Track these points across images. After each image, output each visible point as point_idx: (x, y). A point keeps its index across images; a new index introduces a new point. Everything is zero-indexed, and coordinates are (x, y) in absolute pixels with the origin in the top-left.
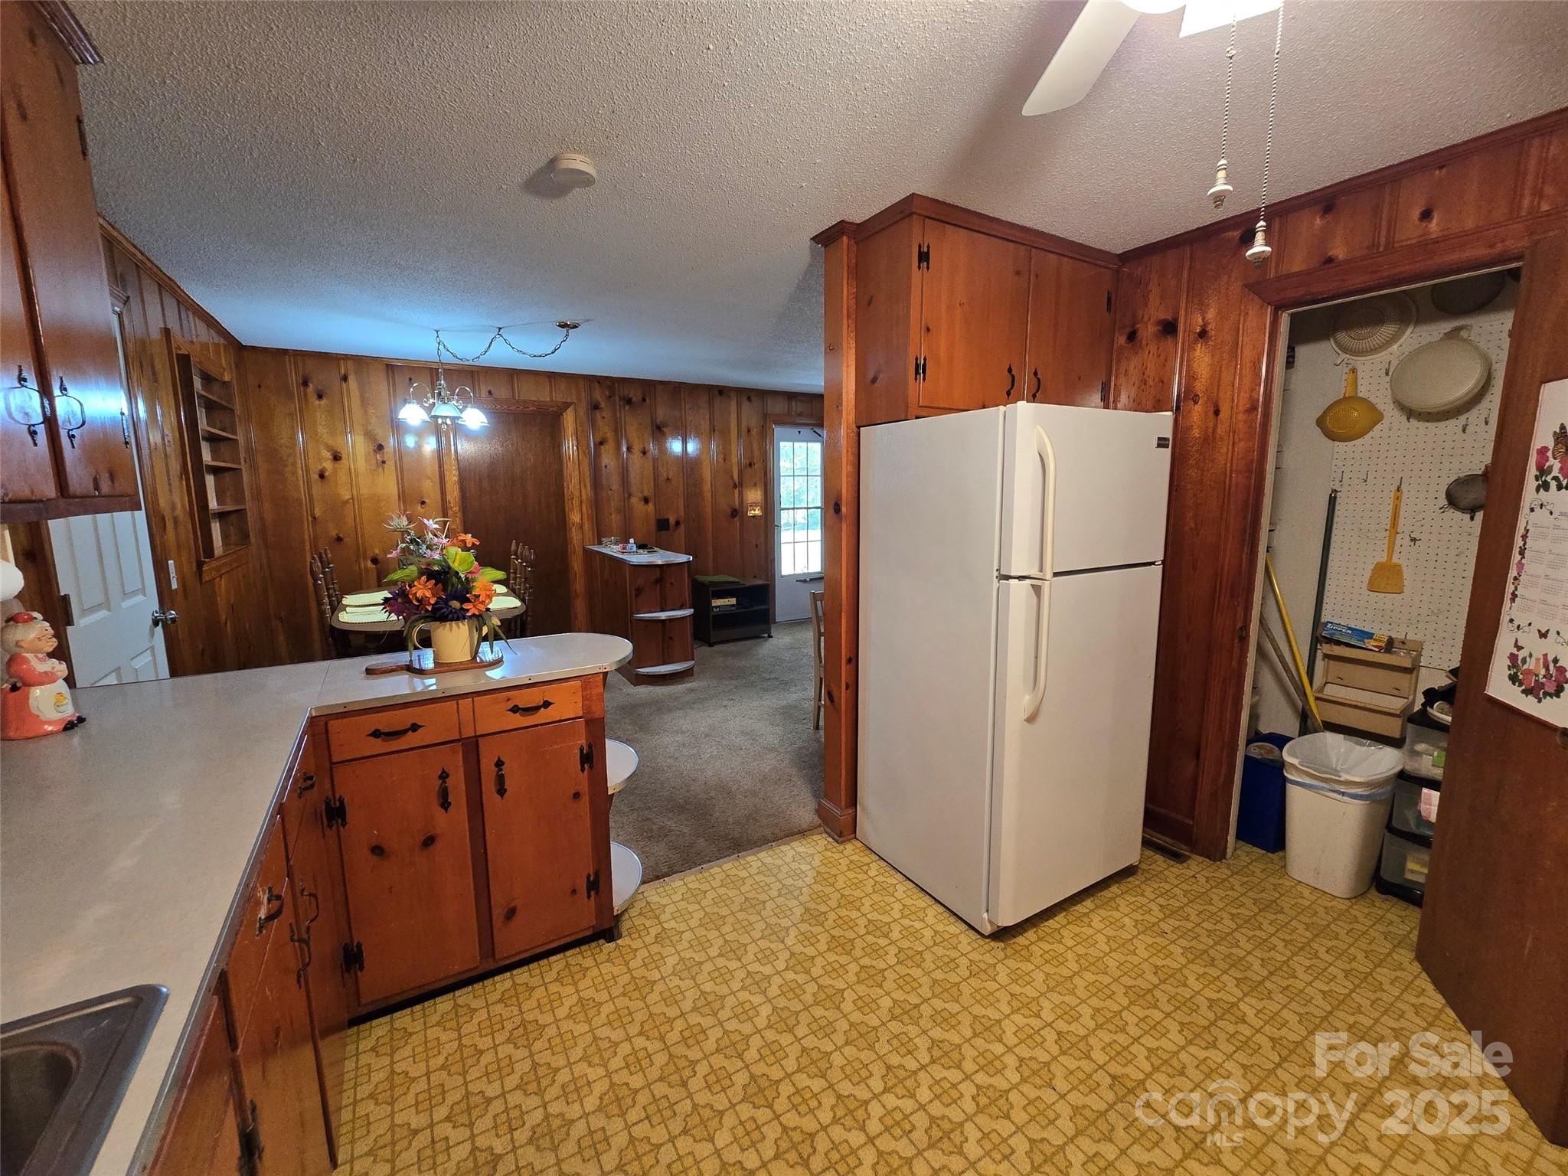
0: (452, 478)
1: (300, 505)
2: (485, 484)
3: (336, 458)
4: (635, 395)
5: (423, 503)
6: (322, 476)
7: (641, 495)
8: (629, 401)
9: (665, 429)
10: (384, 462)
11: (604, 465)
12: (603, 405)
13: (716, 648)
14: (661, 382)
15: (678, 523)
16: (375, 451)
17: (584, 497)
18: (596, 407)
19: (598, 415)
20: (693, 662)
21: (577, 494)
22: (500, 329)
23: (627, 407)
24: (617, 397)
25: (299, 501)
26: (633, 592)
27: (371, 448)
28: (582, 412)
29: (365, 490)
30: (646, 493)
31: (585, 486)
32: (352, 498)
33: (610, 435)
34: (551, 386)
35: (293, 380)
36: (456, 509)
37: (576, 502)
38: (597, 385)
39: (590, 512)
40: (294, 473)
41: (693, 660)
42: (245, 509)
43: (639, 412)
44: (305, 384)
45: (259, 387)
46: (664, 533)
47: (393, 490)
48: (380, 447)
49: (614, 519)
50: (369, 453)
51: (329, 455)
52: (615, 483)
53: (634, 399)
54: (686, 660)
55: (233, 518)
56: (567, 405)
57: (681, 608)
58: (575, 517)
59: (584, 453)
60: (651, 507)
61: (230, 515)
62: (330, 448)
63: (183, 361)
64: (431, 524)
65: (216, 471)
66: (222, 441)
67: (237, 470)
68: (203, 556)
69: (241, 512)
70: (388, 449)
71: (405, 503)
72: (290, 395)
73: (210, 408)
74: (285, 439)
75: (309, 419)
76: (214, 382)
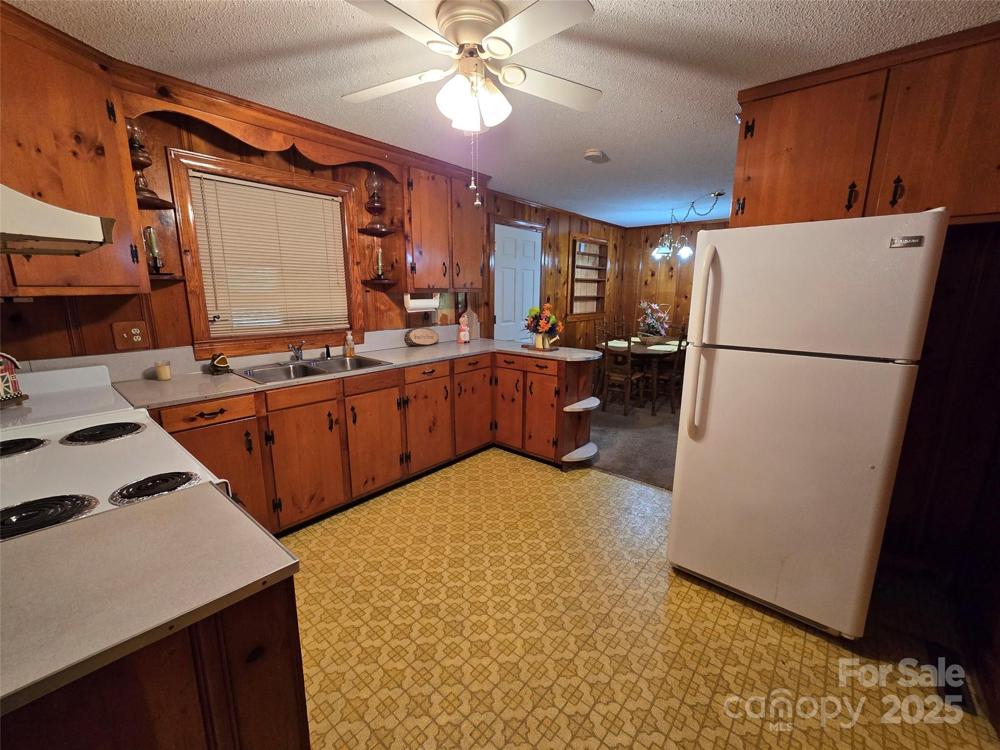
1: (636, 296)
3: (653, 275)
5: (686, 297)
6: (646, 283)
10: (672, 276)
16: (669, 271)
22: (693, 203)
25: (636, 294)
27: (667, 270)
29: (661, 291)
32: (656, 294)
35: (643, 239)
40: (636, 282)
44: (647, 241)
45: (631, 245)
47: (674, 290)
48: (672, 269)
50: (667, 272)
51: (650, 273)
55: (600, 300)
61: (599, 299)
62: (651, 270)
63: (575, 242)
64: (655, 306)
65: (598, 282)
66: (601, 270)
67: (605, 281)
68: (568, 312)
69: (603, 298)
70: (675, 269)
71: (678, 297)
72: (640, 247)
73: (600, 257)
74: (635, 267)
75: (645, 257)
76: (603, 247)
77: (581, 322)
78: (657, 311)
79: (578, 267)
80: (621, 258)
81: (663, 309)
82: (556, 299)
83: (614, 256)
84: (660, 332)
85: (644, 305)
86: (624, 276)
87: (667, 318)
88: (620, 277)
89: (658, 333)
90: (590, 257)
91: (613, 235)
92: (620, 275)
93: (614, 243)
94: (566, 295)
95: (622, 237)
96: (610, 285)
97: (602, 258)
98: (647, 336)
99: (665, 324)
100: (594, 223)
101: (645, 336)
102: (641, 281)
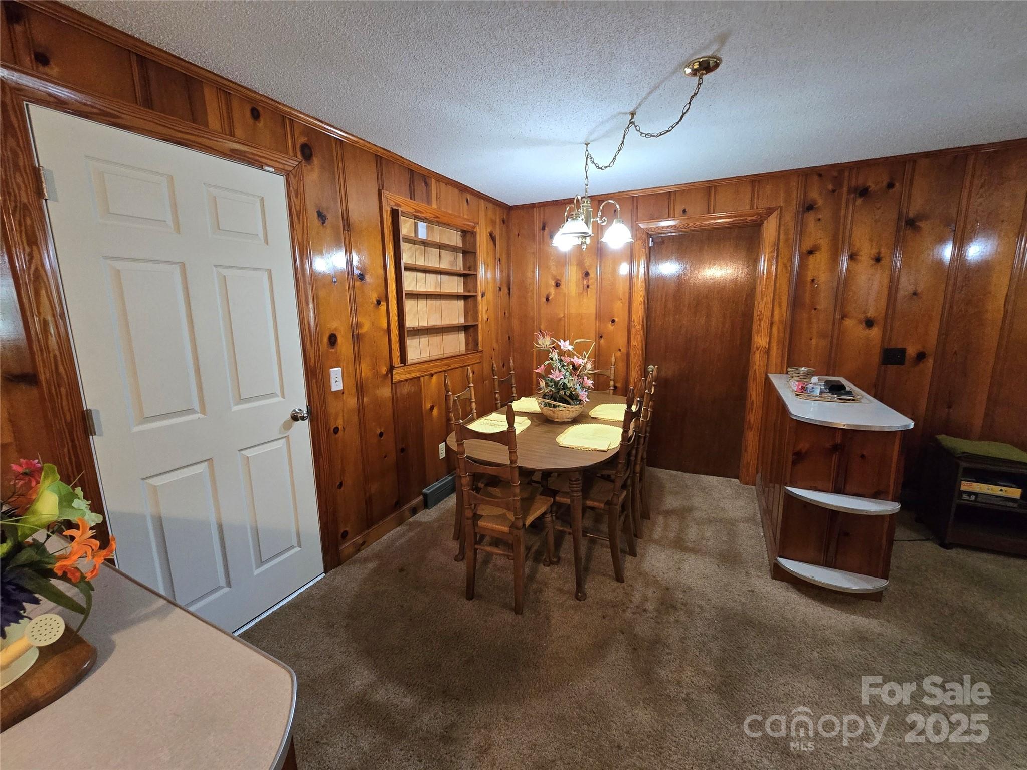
0: (639, 297)
1: (534, 321)
2: (671, 305)
3: (557, 285)
4: (874, 182)
5: (613, 321)
6: (547, 300)
7: (862, 317)
8: (864, 192)
9: (921, 224)
10: (588, 287)
11: (809, 278)
12: (820, 202)
13: (953, 553)
14: (927, 155)
15: (921, 356)
16: (583, 278)
17: (777, 318)
18: (810, 207)
19: (811, 217)
20: (883, 583)
21: (767, 314)
22: (633, 114)
23: (859, 201)
24: (845, 189)
25: (533, 319)
26: (791, 458)
27: (580, 275)
28: (789, 217)
29: (573, 311)
30: (871, 314)
31: (780, 306)
32: (564, 317)
33: (824, 243)
34: (753, 192)
35: (537, 225)
36: (639, 327)
37: (765, 324)
38: (816, 178)
39: (782, 335)
40: (532, 298)
41: (885, 576)
42: (477, 325)
43: (878, 205)
44: (543, 229)
45: (518, 235)
46: (892, 369)
47: (593, 310)
48: (587, 274)
49: (816, 344)
50: (579, 280)
51: (553, 283)
52: (824, 302)
53: (873, 188)
54: (870, 571)
55: (471, 330)
56: (770, 211)
57: (876, 495)
58: (760, 340)
59: (785, 266)
60: (875, 333)
61: (469, 329)
62: (554, 277)
63: (395, 215)
64: (566, 346)
65: (465, 298)
66: (469, 276)
67: (475, 297)
68: (396, 361)
69: (475, 327)
70: (592, 275)
71: (600, 321)
72: (534, 238)
73: (465, 253)
74: (529, 274)
75: (543, 255)
76: (467, 234)
77: (432, 375)
78: (569, 354)
79: (410, 268)
80: (504, 256)
81: (580, 350)
82: (357, 338)
83: (491, 253)
84: (578, 396)
85: (545, 342)
86: (512, 286)
87: (589, 366)
88: (505, 289)
89: (573, 398)
90: (443, 252)
91: (486, 215)
92: (506, 287)
93: (489, 230)
94: (385, 326)
95: (504, 222)
96: (488, 303)
97: (469, 253)
98: (555, 406)
99: (586, 378)
100: (443, 186)
101: (549, 405)
102: (539, 297)
